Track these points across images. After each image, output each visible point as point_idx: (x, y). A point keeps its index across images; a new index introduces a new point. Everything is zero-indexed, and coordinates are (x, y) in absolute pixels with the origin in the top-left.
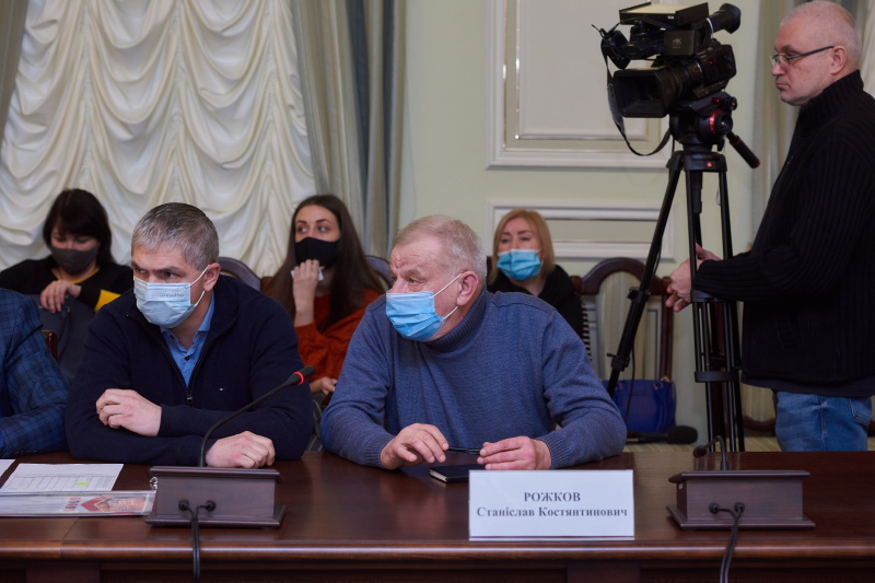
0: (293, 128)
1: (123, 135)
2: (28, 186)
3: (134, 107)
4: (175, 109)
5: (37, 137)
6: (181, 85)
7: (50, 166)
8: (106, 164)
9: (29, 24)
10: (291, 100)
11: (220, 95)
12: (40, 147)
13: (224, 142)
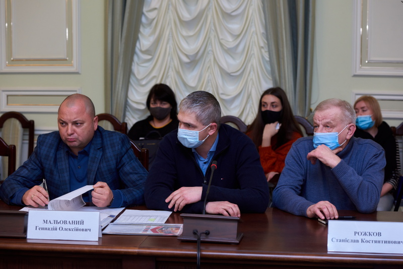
0: (263, 57)
1: (186, 60)
2: (144, 82)
3: (191, 48)
4: (209, 48)
5: (148, 61)
6: (212, 37)
7: (153, 74)
8: (178, 73)
9: (145, 10)
10: (262, 44)
11: (230, 42)
12: (149, 65)
13: (231, 64)
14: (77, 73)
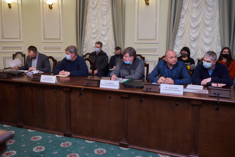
0: (218, 38)
1: (193, 39)
2: (179, 46)
3: (194, 36)
4: (200, 36)
5: (180, 40)
6: (201, 32)
7: (182, 44)
8: (190, 43)
9: (180, 24)
10: (218, 35)
11: (207, 34)
12: (180, 41)
13: (208, 41)
14: (158, 43)
